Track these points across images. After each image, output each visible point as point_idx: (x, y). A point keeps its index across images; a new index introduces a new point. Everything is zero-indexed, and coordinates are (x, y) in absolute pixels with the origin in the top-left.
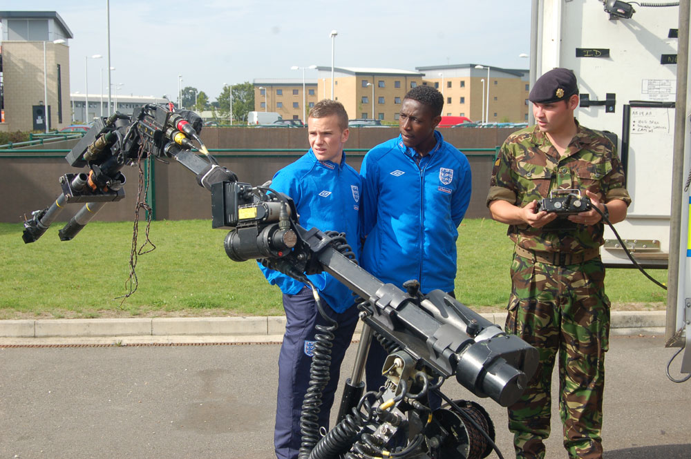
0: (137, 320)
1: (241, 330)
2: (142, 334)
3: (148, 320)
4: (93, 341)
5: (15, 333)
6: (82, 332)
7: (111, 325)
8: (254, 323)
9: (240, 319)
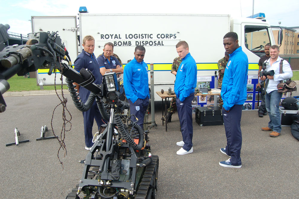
0: (28, 92)
1: (45, 93)
2: (28, 94)
3: (29, 92)
4: (20, 95)
5: (7, 95)
6: (18, 94)
7: (23, 93)
8: (47, 92)
9: (45, 91)
